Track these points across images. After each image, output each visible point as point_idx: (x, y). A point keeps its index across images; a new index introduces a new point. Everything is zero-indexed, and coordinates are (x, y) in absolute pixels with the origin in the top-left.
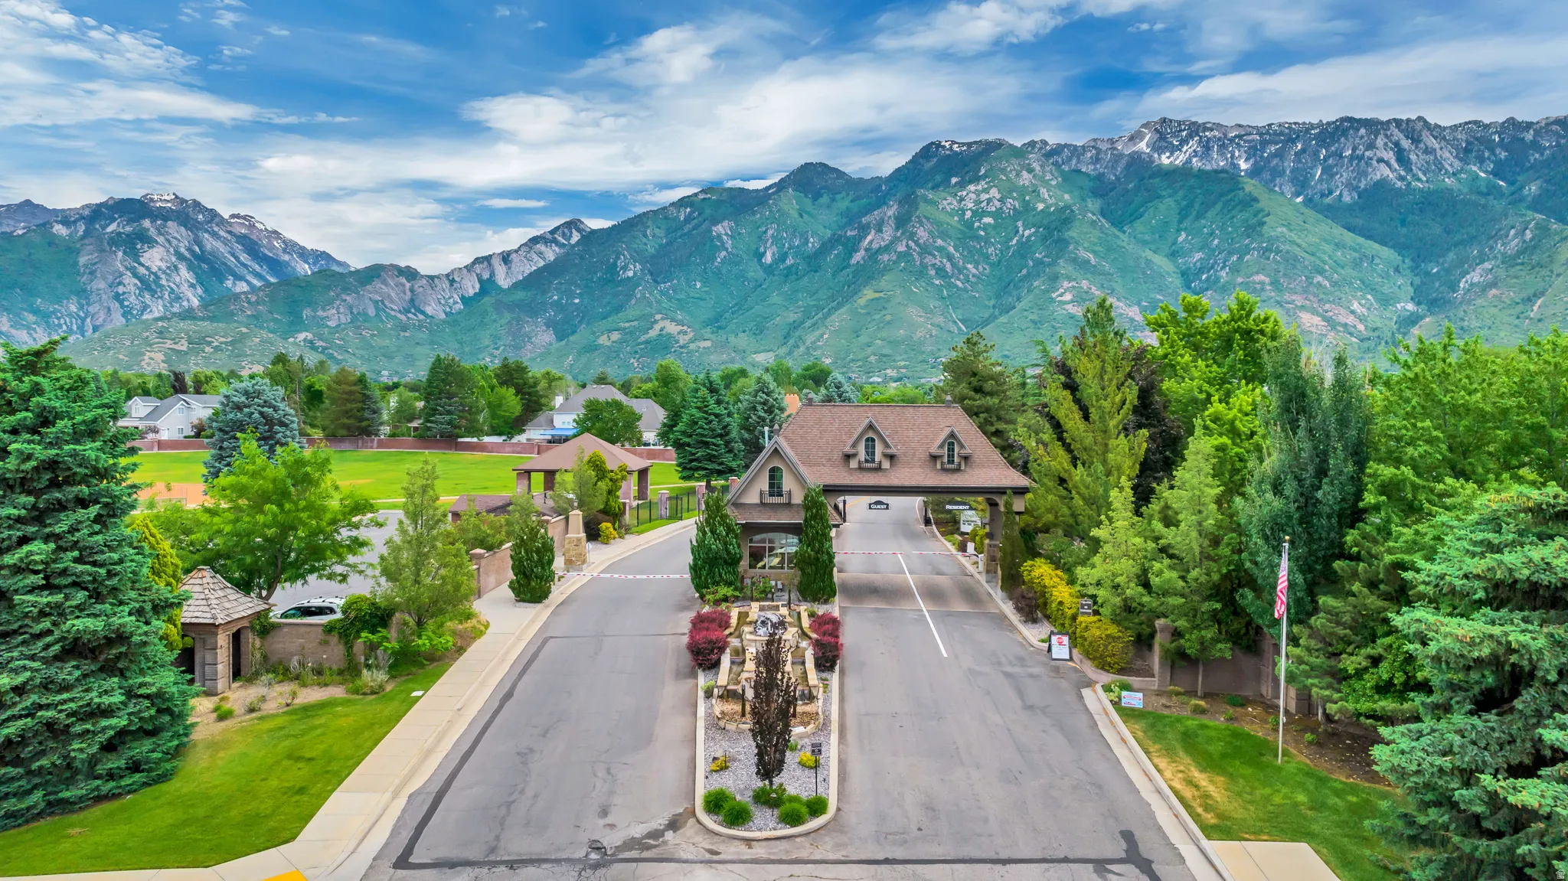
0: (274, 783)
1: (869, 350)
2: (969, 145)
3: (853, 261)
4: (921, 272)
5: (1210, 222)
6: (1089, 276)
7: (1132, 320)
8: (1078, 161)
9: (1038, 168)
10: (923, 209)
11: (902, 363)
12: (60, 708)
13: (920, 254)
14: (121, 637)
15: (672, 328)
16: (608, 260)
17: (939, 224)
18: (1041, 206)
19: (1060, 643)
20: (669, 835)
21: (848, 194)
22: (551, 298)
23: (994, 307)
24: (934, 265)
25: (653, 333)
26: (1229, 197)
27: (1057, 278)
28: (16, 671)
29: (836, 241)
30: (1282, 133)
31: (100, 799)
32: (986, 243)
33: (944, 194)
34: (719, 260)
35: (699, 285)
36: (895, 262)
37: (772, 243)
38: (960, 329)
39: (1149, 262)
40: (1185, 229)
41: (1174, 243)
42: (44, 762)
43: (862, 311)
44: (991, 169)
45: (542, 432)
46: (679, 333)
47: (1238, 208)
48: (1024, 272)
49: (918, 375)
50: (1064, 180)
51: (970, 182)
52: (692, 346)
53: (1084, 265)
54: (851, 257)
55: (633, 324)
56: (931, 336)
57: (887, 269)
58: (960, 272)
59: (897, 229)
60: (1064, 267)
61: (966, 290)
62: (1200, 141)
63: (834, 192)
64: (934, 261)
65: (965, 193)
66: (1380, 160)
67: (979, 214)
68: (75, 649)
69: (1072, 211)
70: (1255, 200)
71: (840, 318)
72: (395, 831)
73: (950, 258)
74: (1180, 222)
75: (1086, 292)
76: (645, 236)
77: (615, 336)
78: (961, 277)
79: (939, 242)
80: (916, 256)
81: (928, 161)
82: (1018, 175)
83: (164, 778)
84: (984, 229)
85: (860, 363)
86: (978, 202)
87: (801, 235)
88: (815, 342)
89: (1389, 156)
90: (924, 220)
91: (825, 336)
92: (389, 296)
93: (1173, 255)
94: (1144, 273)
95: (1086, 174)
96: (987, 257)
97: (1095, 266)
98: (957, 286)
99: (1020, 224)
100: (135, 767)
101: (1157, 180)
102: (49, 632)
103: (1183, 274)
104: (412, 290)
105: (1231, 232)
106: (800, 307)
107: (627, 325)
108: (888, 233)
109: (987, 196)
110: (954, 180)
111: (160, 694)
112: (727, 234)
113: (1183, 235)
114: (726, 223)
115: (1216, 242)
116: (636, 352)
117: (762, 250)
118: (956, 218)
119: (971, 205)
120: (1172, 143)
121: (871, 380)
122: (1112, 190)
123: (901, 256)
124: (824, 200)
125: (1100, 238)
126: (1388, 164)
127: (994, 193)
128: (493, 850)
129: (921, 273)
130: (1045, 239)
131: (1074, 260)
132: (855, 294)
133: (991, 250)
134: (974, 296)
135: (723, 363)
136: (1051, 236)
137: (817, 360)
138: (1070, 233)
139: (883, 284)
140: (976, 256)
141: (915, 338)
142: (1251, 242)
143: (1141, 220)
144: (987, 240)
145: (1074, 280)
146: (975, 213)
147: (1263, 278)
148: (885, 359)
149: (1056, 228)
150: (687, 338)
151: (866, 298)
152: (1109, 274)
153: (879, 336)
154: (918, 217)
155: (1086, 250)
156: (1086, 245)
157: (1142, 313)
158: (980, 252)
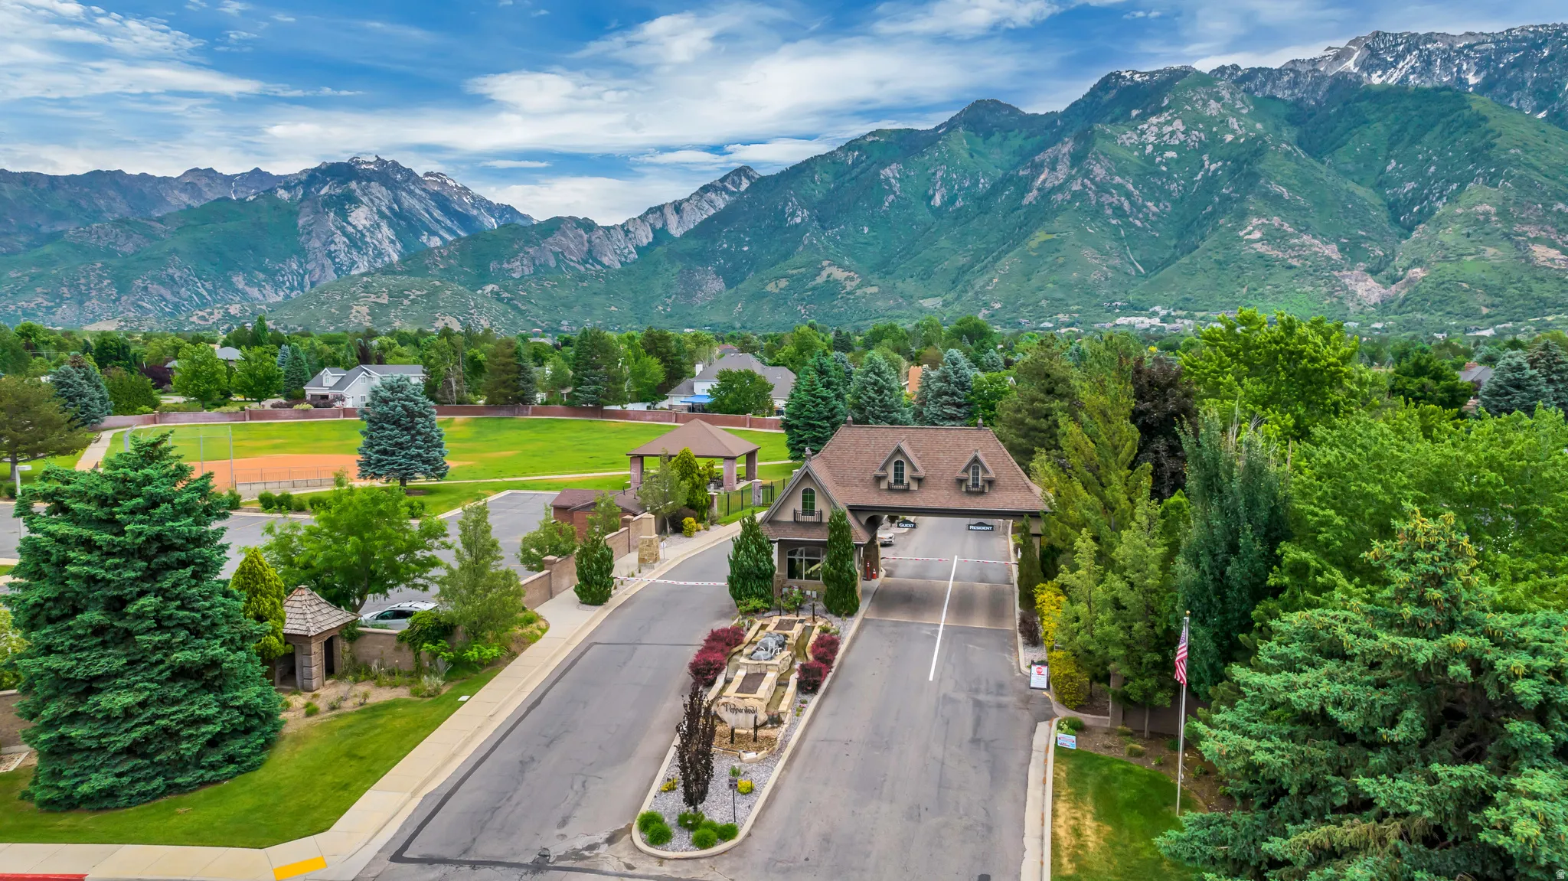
0: (329, 778)
1: (1041, 294)
2: (1152, 74)
3: (1026, 202)
4: (1097, 211)
5: (1427, 147)
6: (1281, 212)
7: (1329, 258)
8: (1274, 86)
9: (1228, 96)
10: (1100, 144)
11: (1075, 308)
12: (171, 717)
13: (1096, 193)
14: (215, 663)
15: (839, 274)
16: (776, 207)
17: (1117, 160)
18: (1229, 138)
19: (1039, 673)
20: (604, 849)
21: (1021, 132)
22: (720, 246)
23: (1175, 247)
24: (1110, 204)
25: (820, 280)
26: (1450, 118)
27: (1246, 214)
28: (140, 691)
29: (1008, 180)
31: (204, 784)
32: (1168, 178)
33: (1123, 128)
34: (887, 204)
35: (866, 230)
36: (1069, 202)
37: (941, 187)
38: (1137, 271)
39: (1351, 195)
40: (1396, 157)
41: (1382, 172)
42: (161, 757)
43: (1035, 254)
44: (1175, 99)
45: (683, 399)
46: (846, 279)
47: (1462, 130)
48: (1209, 209)
49: (1092, 319)
50: (1256, 108)
51: (1153, 114)
52: (859, 292)
53: (1276, 201)
54: (1023, 197)
55: (800, 270)
56: (1106, 279)
57: (1061, 209)
58: (1139, 211)
59: (1072, 167)
60: (1253, 203)
61: (1144, 229)
62: (1420, 55)
63: (1006, 130)
64: (1111, 200)
65: (1146, 126)
67: (1160, 148)
68: (181, 673)
69: (1265, 142)
70: (1484, 119)
71: (1009, 263)
72: (403, 828)
73: (1129, 195)
74: (1389, 150)
75: (1278, 230)
76: (813, 181)
77: (783, 283)
78: (1141, 216)
79: (1118, 179)
80: (1092, 195)
81: (1107, 93)
82: (1205, 104)
83: (253, 768)
84: (1166, 164)
85: (1031, 308)
86: (1160, 136)
87: (972, 176)
88: (984, 286)
90: (1101, 157)
91: (995, 280)
92: (568, 247)
93: (1380, 186)
94: (1345, 207)
95: (1282, 100)
96: (1170, 193)
97: (1288, 201)
98: (1135, 225)
99: (1205, 157)
100: (231, 759)
101: (1365, 103)
102: (161, 662)
103: (1390, 206)
104: (589, 241)
105: (1452, 158)
106: (969, 250)
107: (795, 272)
108: (1062, 172)
109: (1171, 129)
110: (1134, 113)
111: (246, 705)
112: (895, 177)
113: (1393, 163)
114: (894, 166)
115: (1433, 169)
116: (804, 299)
117: (931, 192)
118: (1136, 153)
119: (1152, 139)
120: (1385, 60)
121: (1042, 325)
122: (1310, 116)
123: (1076, 195)
124: (996, 138)
125: (1295, 171)
127: (1178, 125)
128: (465, 852)
129: (1097, 213)
130: (1233, 172)
131: (1265, 195)
132: (1026, 235)
133: (1173, 186)
134: (1154, 236)
135: (891, 309)
136: (1240, 169)
137: (986, 305)
138: (1262, 166)
139: (1056, 225)
140: (1157, 193)
141: (1089, 282)
142: (1476, 168)
143: (1344, 148)
144: (1169, 176)
145: (1264, 216)
146: (1156, 147)
147: (1488, 207)
148: (1057, 304)
149: (1246, 161)
150: (854, 284)
151: (1037, 240)
152: (1304, 209)
153: (1051, 279)
154: (1095, 154)
155: (1279, 183)
156: (1279, 178)
157: (1342, 250)
158: (1161, 189)
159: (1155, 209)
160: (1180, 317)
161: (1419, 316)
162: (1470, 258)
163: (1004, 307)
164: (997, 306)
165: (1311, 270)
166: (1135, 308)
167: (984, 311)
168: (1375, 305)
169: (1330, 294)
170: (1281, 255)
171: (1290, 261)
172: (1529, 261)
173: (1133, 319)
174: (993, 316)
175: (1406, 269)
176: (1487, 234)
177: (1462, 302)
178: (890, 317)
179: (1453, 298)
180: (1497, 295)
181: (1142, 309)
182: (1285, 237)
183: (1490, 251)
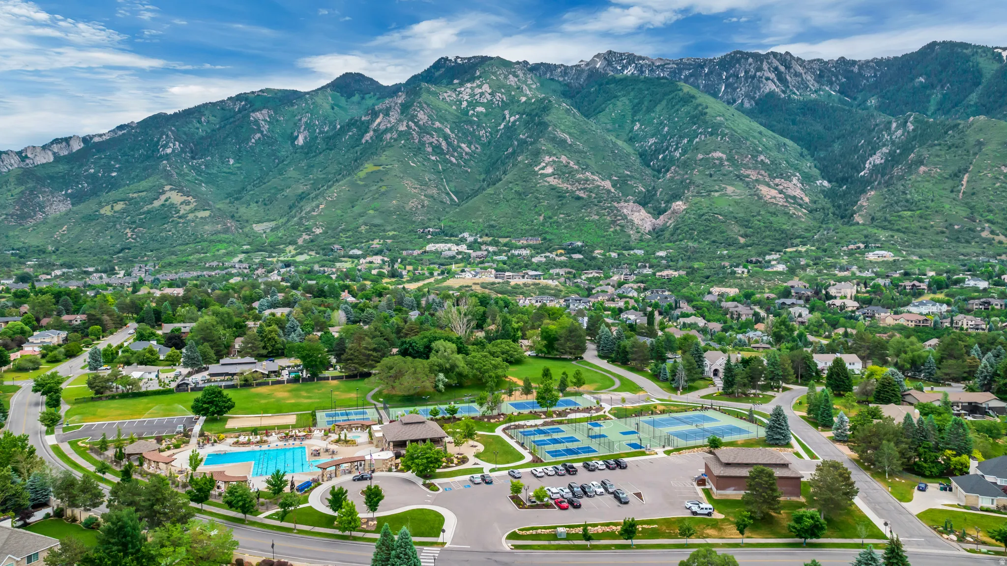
1: (361, 220)
2: (469, 59)
3: (363, 141)
4: (419, 149)
5: (659, 113)
6: (566, 153)
7: (609, 192)
8: (551, 75)
9: (521, 75)
10: (424, 96)
11: (391, 233)
13: (419, 134)
15: (176, 198)
16: (152, 140)
17: (439, 110)
18: (523, 99)
21: (375, 95)
23: (484, 180)
24: (431, 143)
25: (157, 204)
26: (670, 97)
27: (539, 153)
29: (353, 124)
30: (690, 64)
32: (478, 126)
33: (444, 89)
34: (253, 141)
35: (232, 162)
36: (396, 140)
37: (305, 130)
38: (452, 200)
39: (615, 144)
40: (639, 121)
41: (631, 131)
43: (362, 183)
44: (484, 72)
46: (182, 204)
47: (681, 103)
48: (510, 150)
49: (402, 246)
50: (542, 85)
51: (468, 81)
52: (191, 216)
53: (561, 144)
54: (362, 136)
55: (140, 194)
56: (423, 206)
57: (389, 146)
58: (455, 150)
59: (402, 113)
60: (544, 144)
61: (458, 165)
62: (636, 67)
63: (363, 93)
64: (431, 140)
65: (463, 89)
66: (767, 79)
67: (472, 104)
69: (550, 101)
70: (693, 97)
71: (338, 190)
73: (446, 138)
74: (635, 113)
75: (566, 166)
76: (200, 122)
77: (119, 206)
78: (456, 154)
79: (437, 124)
80: (415, 135)
81: (438, 70)
82: (506, 77)
84: (477, 116)
85: (350, 233)
86: (472, 95)
87: (331, 123)
88: (309, 212)
89: (772, 76)
90: (424, 105)
91: (321, 207)
93: (631, 140)
94: (613, 152)
95: (558, 81)
96: (479, 138)
97: (570, 145)
98: (451, 162)
99: (507, 112)
101: (612, 86)
103: (641, 155)
105: (677, 122)
106: (310, 180)
107: (135, 195)
108: (394, 117)
109: (480, 91)
110: (456, 81)
112: (265, 120)
113: (638, 125)
114: (265, 111)
115: (666, 129)
116: (135, 222)
117: (295, 134)
118: (454, 107)
119: (467, 97)
120: (616, 68)
121: (351, 253)
122: (578, 93)
123: (401, 134)
124: (356, 98)
125: (574, 123)
126: (773, 81)
127: (486, 88)
129: (419, 150)
130: (527, 123)
131: (553, 139)
132: (357, 168)
133: (482, 132)
134: (467, 171)
135: (217, 233)
136: (533, 120)
137: (308, 230)
138: (549, 118)
139: (383, 158)
140: (470, 138)
141: (407, 209)
142: (698, 128)
143: (603, 113)
144: (479, 125)
145: (554, 155)
146: (470, 104)
147: (721, 155)
148: (374, 229)
149: (537, 114)
150: (188, 208)
151: (365, 171)
152: (583, 152)
153: (373, 206)
154: (420, 103)
155: (563, 131)
156: (562, 127)
157: (614, 186)
158: (473, 134)
159: (467, 150)
160: (485, 243)
161: (690, 244)
162: (717, 194)
163: (325, 232)
164: (318, 231)
165: (596, 201)
166: (445, 234)
167: (305, 237)
168: (650, 233)
169: (614, 222)
170: (570, 188)
171: (577, 193)
172: (760, 198)
173: (440, 246)
174: (312, 241)
175: (668, 202)
176: (725, 175)
177: (722, 232)
178: (211, 241)
179: (714, 228)
180: (747, 227)
181: (452, 236)
182: (571, 172)
183: (730, 189)
